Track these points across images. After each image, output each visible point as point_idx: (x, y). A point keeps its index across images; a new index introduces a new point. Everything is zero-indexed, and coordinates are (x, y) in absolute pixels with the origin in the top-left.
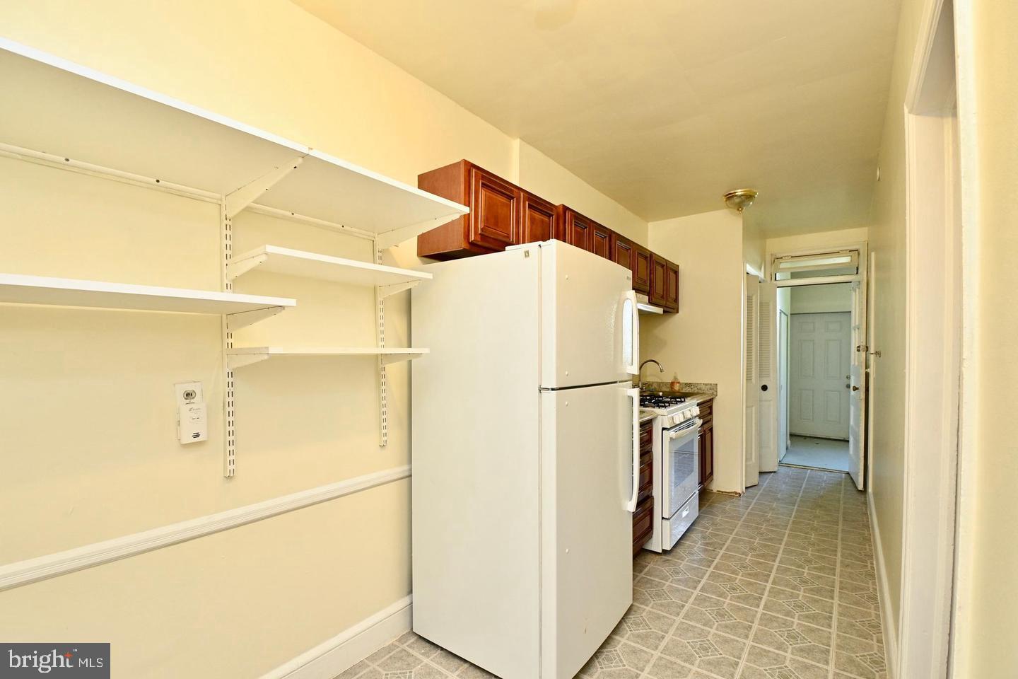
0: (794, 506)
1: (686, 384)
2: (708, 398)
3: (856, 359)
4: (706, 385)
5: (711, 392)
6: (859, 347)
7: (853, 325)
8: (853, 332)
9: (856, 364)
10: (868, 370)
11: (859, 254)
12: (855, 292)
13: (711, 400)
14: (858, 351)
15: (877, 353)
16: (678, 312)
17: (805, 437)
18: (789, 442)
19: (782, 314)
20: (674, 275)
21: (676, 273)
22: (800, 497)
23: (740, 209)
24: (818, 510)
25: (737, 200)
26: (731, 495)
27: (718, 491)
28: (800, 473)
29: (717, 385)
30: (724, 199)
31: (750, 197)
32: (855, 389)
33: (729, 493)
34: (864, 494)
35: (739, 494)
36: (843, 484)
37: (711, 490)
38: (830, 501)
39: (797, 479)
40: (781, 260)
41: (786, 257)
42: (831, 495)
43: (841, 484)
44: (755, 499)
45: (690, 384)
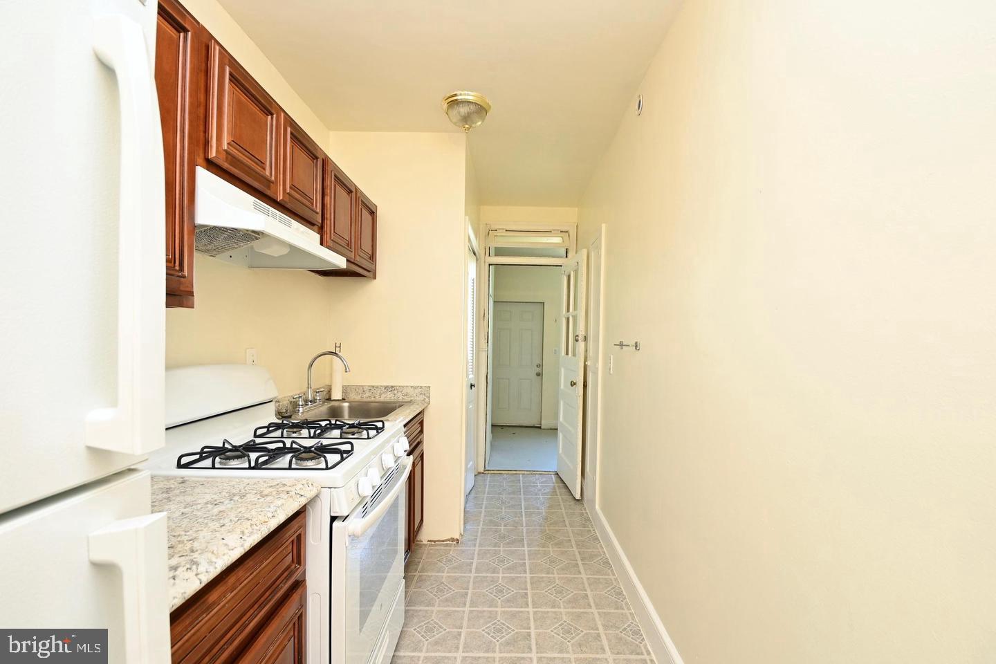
0: (523, 546)
1: (386, 388)
4: (415, 388)
5: (422, 397)
6: (577, 336)
11: (568, 236)
13: (422, 414)
14: (577, 340)
16: (375, 278)
17: (502, 427)
18: (491, 437)
20: (370, 218)
21: (373, 213)
22: (524, 525)
23: (467, 126)
24: (550, 546)
25: (464, 110)
26: (447, 545)
27: (429, 541)
28: (513, 481)
29: (429, 387)
30: (446, 106)
31: (481, 110)
32: (573, 384)
33: (443, 541)
34: (583, 504)
35: (458, 540)
36: (558, 491)
37: (418, 541)
38: (555, 523)
39: (513, 493)
40: (495, 233)
41: (501, 231)
42: (553, 513)
43: (556, 492)
44: (477, 545)
45: (392, 387)
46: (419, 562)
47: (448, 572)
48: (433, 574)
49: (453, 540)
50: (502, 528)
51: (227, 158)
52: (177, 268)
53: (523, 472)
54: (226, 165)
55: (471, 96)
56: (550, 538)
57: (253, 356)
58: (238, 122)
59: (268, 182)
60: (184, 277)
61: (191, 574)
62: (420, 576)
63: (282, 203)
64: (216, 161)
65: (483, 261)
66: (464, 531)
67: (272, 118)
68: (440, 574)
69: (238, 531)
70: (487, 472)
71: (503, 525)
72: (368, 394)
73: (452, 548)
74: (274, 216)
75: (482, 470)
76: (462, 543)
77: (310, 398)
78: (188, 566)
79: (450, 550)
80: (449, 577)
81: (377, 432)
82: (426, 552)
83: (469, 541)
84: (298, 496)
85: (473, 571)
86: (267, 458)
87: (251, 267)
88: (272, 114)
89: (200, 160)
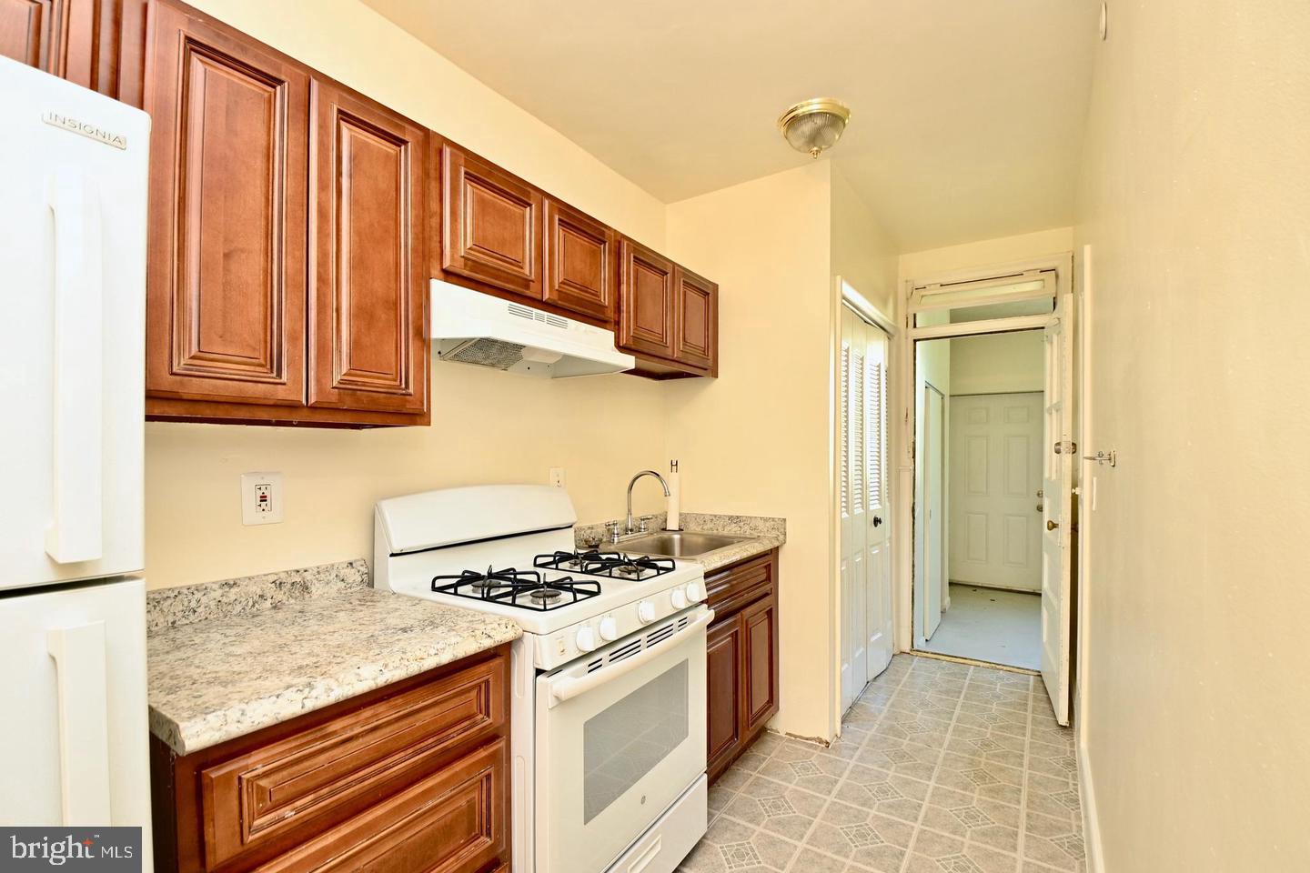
0: (930, 779)
1: (730, 518)
2: (769, 547)
3: (1056, 467)
4: (766, 520)
5: (774, 533)
6: (1058, 444)
7: (1047, 405)
8: (1047, 416)
9: (1054, 477)
10: (1077, 491)
11: (1057, 276)
12: (1052, 343)
13: (774, 552)
14: (1058, 452)
15: (1097, 457)
16: (715, 375)
17: (975, 587)
18: (948, 599)
19: (931, 390)
21: (708, 293)
22: (945, 746)
23: (815, 149)
24: (977, 791)
25: (807, 128)
26: (811, 746)
27: (787, 734)
28: (954, 674)
29: (785, 520)
30: (783, 129)
31: (835, 120)
32: (1053, 526)
33: (807, 739)
34: (1072, 735)
35: (827, 743)
36: (1030, 703)
37: (772, 730)
38: (1004, 756)
39: (947, 692)
40: (923, 292)
41: (932, 286)
42: (1006, 739)
43: (1026, 704)
44: (856, 757)
45: (738, 517)
46: (764, 759)
47: (796, 785)
48: (775, 781)
49: (821, 741)
50: (906, 742)
51: (465, 265)
52: (403, 386)
53: (978, 663)
54: (466, 273)
55: (815, 105)
56: (982, 778)
57: (558, 476)
58: (481, 223)
59: (526, 283)
60: (410, 395)
61: (300, 696)
62: (758, 778)
63: (550, 301)
64: (452, 269)
65: (903, 335)
66: (842, 732)
67: (531, 210)
68: (784, 783)
69: (381, 663)
70: (914, 653)
71: (908, 738)
72: (709, 525)
73: (817, 752)
74: (540, 319)
75: (907, 648)
76: (833, 748)
77: (630, 527)
78: (301, 688)
79: (813, 754)
80: (796, 791)
81: (658, 572)
82: (779, 748)
83: (846, 748)
84: (484, 636)
85: (834, 792)
86: (511, 589)
87: (554, 377)
88: (530, 205)
89: (435, 271)
